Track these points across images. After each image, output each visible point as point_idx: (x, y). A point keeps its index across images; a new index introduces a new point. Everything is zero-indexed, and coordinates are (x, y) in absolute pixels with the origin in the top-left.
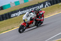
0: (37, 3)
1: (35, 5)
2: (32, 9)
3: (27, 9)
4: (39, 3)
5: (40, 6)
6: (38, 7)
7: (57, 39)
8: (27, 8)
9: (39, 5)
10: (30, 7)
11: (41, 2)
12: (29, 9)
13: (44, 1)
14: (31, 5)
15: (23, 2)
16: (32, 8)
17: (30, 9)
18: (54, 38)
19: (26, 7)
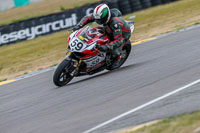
0: (58, 10)
1: (51, 15)
2: (40, 30)
3: (25, 28)
4: (62, 9)
5: (67, 20)
6: (61, 22)
7: (123, 127)
8: (22, 25)
9: (64, 16)
10: (33, 23)
11: (72, 7)
12: (30, 28)
13: (81, 5)
14: (36, 14)
15: (11, 4)
16: (39, 27)
17: (33, 29)
18: (114, 123)
19: (20, 22)
